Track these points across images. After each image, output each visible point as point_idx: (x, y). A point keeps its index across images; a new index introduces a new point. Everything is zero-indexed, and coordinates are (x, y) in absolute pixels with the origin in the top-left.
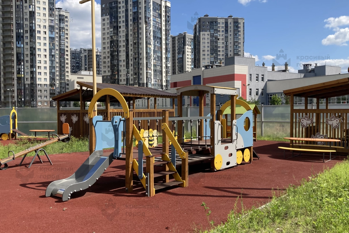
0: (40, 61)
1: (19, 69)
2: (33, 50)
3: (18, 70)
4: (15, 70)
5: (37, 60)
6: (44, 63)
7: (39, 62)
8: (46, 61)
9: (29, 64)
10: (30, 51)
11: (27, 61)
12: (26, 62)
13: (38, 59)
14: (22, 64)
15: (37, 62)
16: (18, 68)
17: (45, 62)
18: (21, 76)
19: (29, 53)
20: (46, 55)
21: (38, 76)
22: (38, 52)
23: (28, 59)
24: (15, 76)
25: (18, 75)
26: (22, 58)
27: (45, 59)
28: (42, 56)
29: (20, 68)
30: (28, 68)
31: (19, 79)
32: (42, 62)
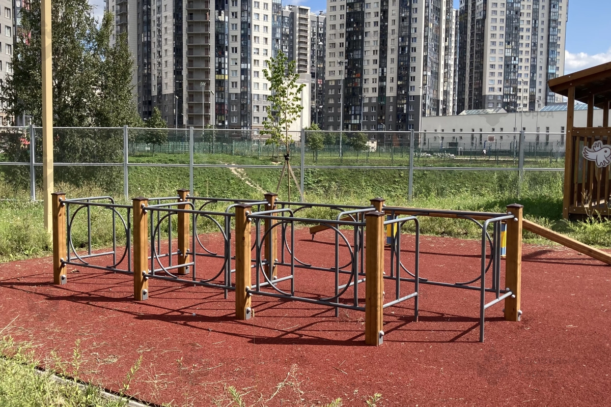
0: (258, 49)
1: (220, 63)
2: (246, 26)
3: (217, 65)
4: (212, 66)
5: (253, 49)
6: (264, 54)
7: (256, 51)
8: (266, 50)
9: (238, 56)
10: (242, 29)
11: (235, 50)
12: (233, 52)
13: (254, 45)
14: (226, 54)
15: (253, 51)
16: (217, 62)
17: (265, 52)
18: (223, 78)
19: (238, 33)
20: (266, 39)
21: (254, 80)
22: (254, 33)
23: (238, 44)
24: (212, 77)
25: (217, 76)
26: (226, 42)
27: (266, 47)
28: (262, 40)
29: (223, 62)
30: (236, 64)
31: (220, 83)
32: (261, 52)
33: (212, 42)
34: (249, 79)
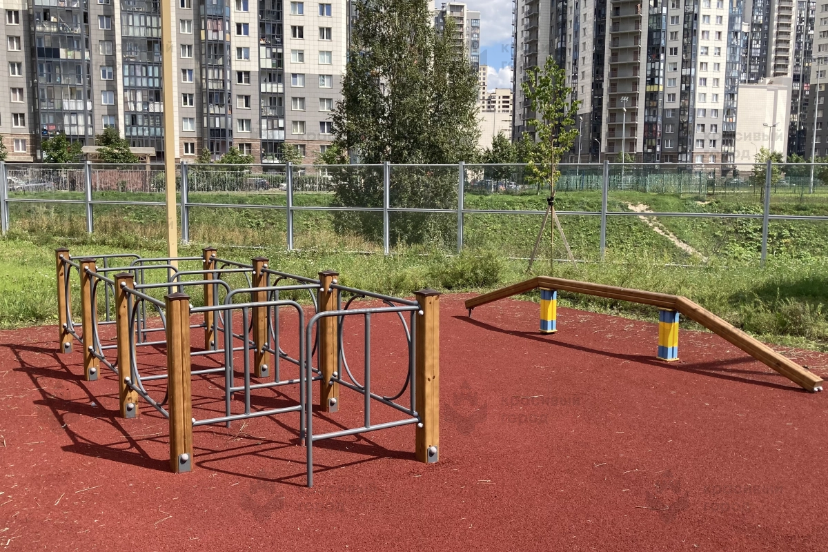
0: (707, 48)
1: (653, 70)
2: (692, 18)
4: (642, 75)
6: (715, 54)
7: (705, 51)
8: (719, 48)
9: (678, 59)
10: (685, 23)
11: (674, 51)
12: (671, 54)
13: (702, 43)
14: (662, 57)
15: (700, 50)
16: (649, 68)
17: (717, 51)
18: (656, 90)
20: (720, 33)
21: (700, 89)
23: (678, 43)
24: (642, 90)
25: (648, 87)
26: (663, 42)
28: (713, 35)
30: (675, 69)
31: (651, 96)
32: (712, 51)
33: (643, 43)
34: (692, 88)
